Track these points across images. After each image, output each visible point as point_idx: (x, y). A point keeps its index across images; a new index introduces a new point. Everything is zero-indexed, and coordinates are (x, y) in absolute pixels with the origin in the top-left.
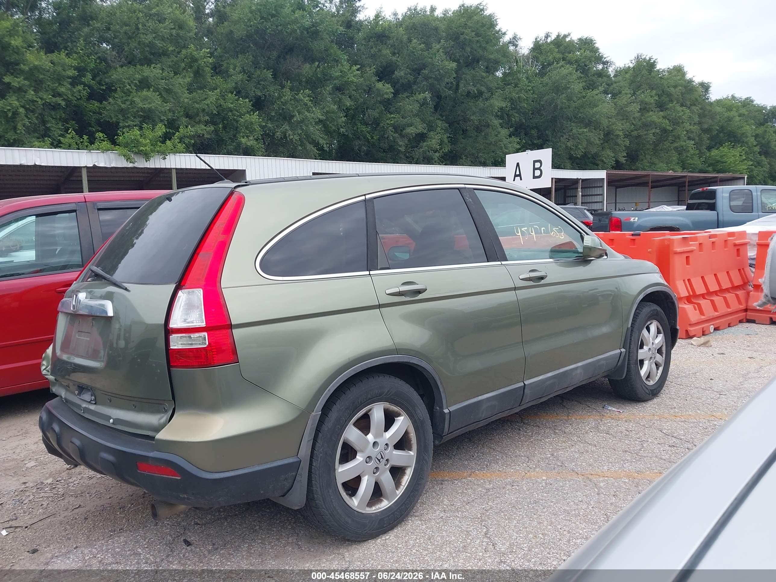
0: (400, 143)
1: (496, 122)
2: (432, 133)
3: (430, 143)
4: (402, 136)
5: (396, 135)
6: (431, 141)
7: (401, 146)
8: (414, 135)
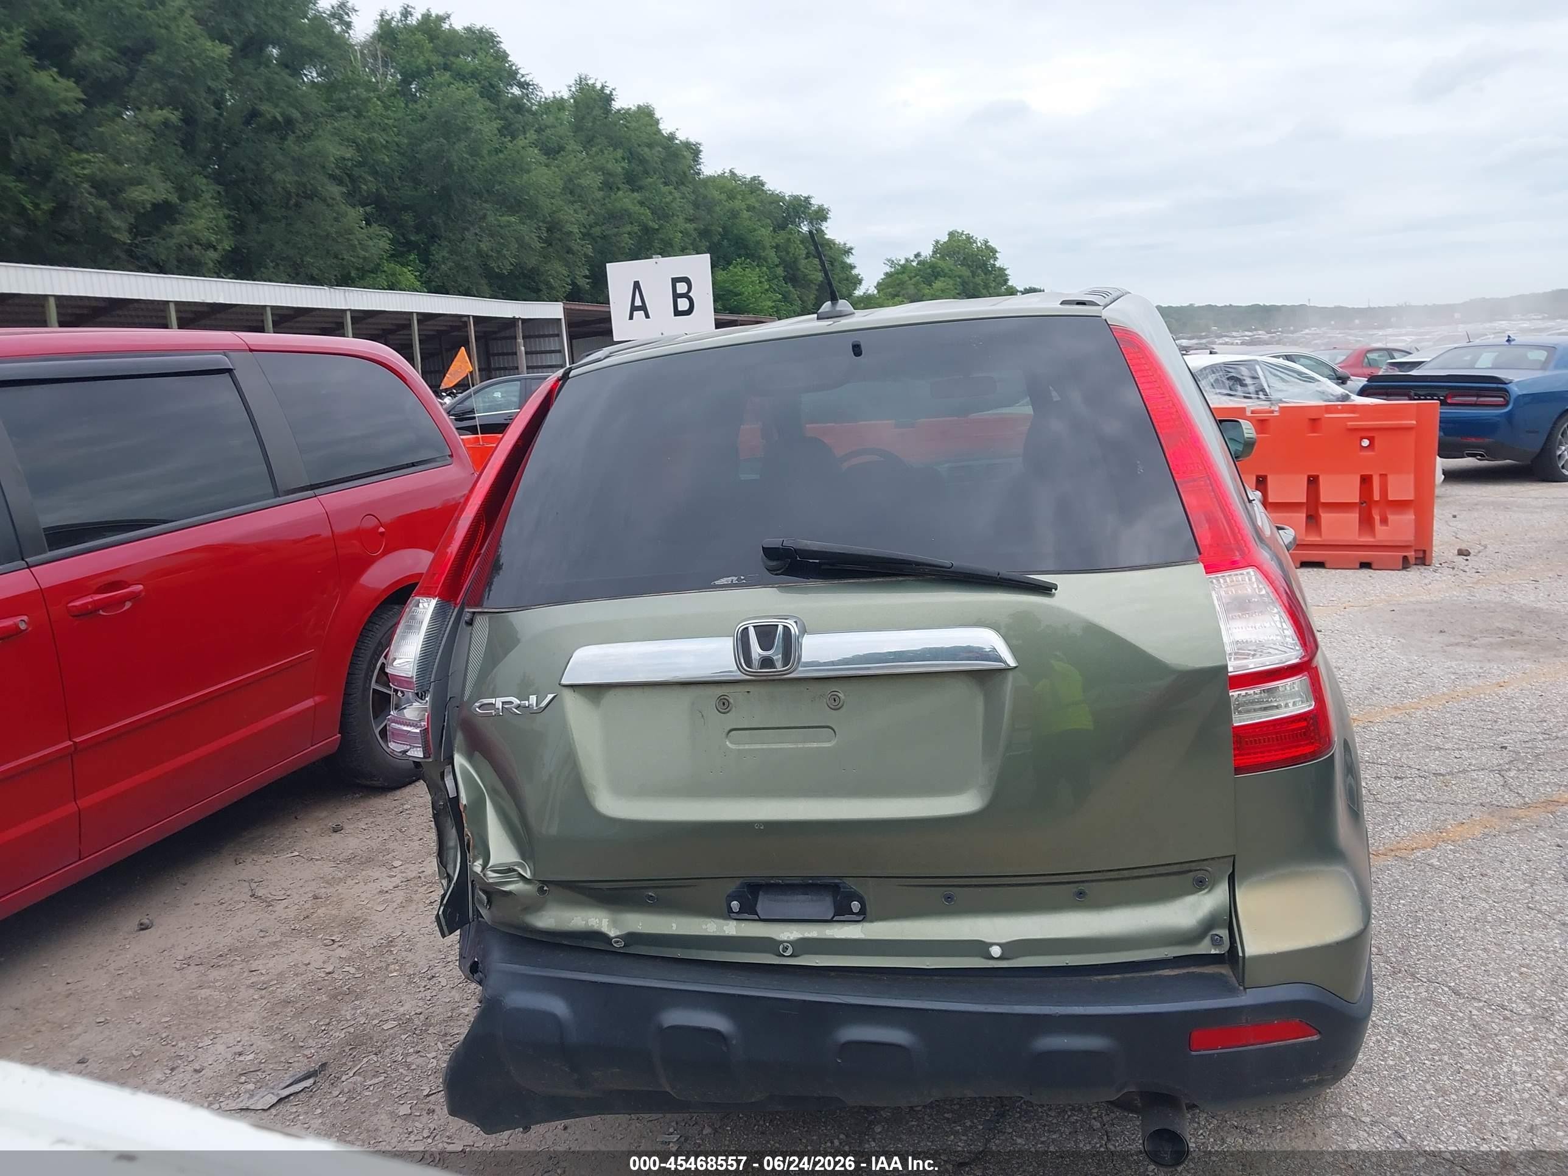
0: (117, 223)
1: (335, 190)
2: (192, 204)
3: (192, 226)
4: (117, 207)
5: (104, 203)
6: (191, 222)
7: (117, 229)
8: (149, 206)
